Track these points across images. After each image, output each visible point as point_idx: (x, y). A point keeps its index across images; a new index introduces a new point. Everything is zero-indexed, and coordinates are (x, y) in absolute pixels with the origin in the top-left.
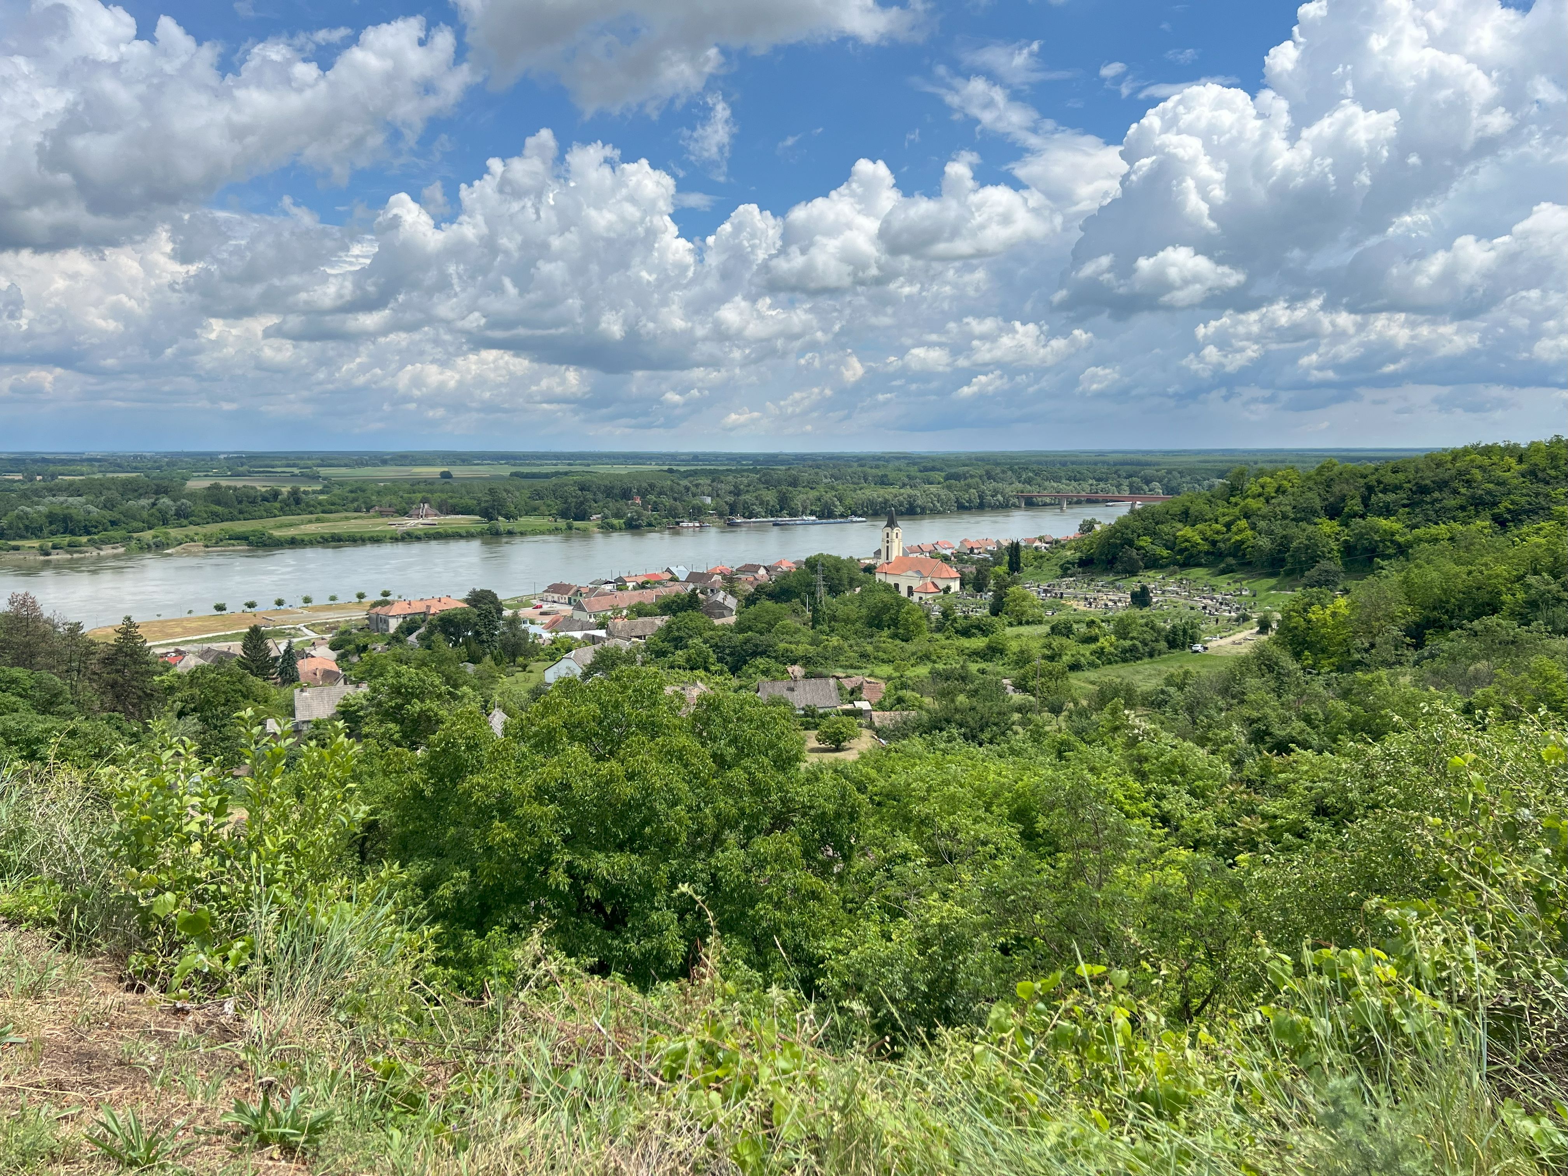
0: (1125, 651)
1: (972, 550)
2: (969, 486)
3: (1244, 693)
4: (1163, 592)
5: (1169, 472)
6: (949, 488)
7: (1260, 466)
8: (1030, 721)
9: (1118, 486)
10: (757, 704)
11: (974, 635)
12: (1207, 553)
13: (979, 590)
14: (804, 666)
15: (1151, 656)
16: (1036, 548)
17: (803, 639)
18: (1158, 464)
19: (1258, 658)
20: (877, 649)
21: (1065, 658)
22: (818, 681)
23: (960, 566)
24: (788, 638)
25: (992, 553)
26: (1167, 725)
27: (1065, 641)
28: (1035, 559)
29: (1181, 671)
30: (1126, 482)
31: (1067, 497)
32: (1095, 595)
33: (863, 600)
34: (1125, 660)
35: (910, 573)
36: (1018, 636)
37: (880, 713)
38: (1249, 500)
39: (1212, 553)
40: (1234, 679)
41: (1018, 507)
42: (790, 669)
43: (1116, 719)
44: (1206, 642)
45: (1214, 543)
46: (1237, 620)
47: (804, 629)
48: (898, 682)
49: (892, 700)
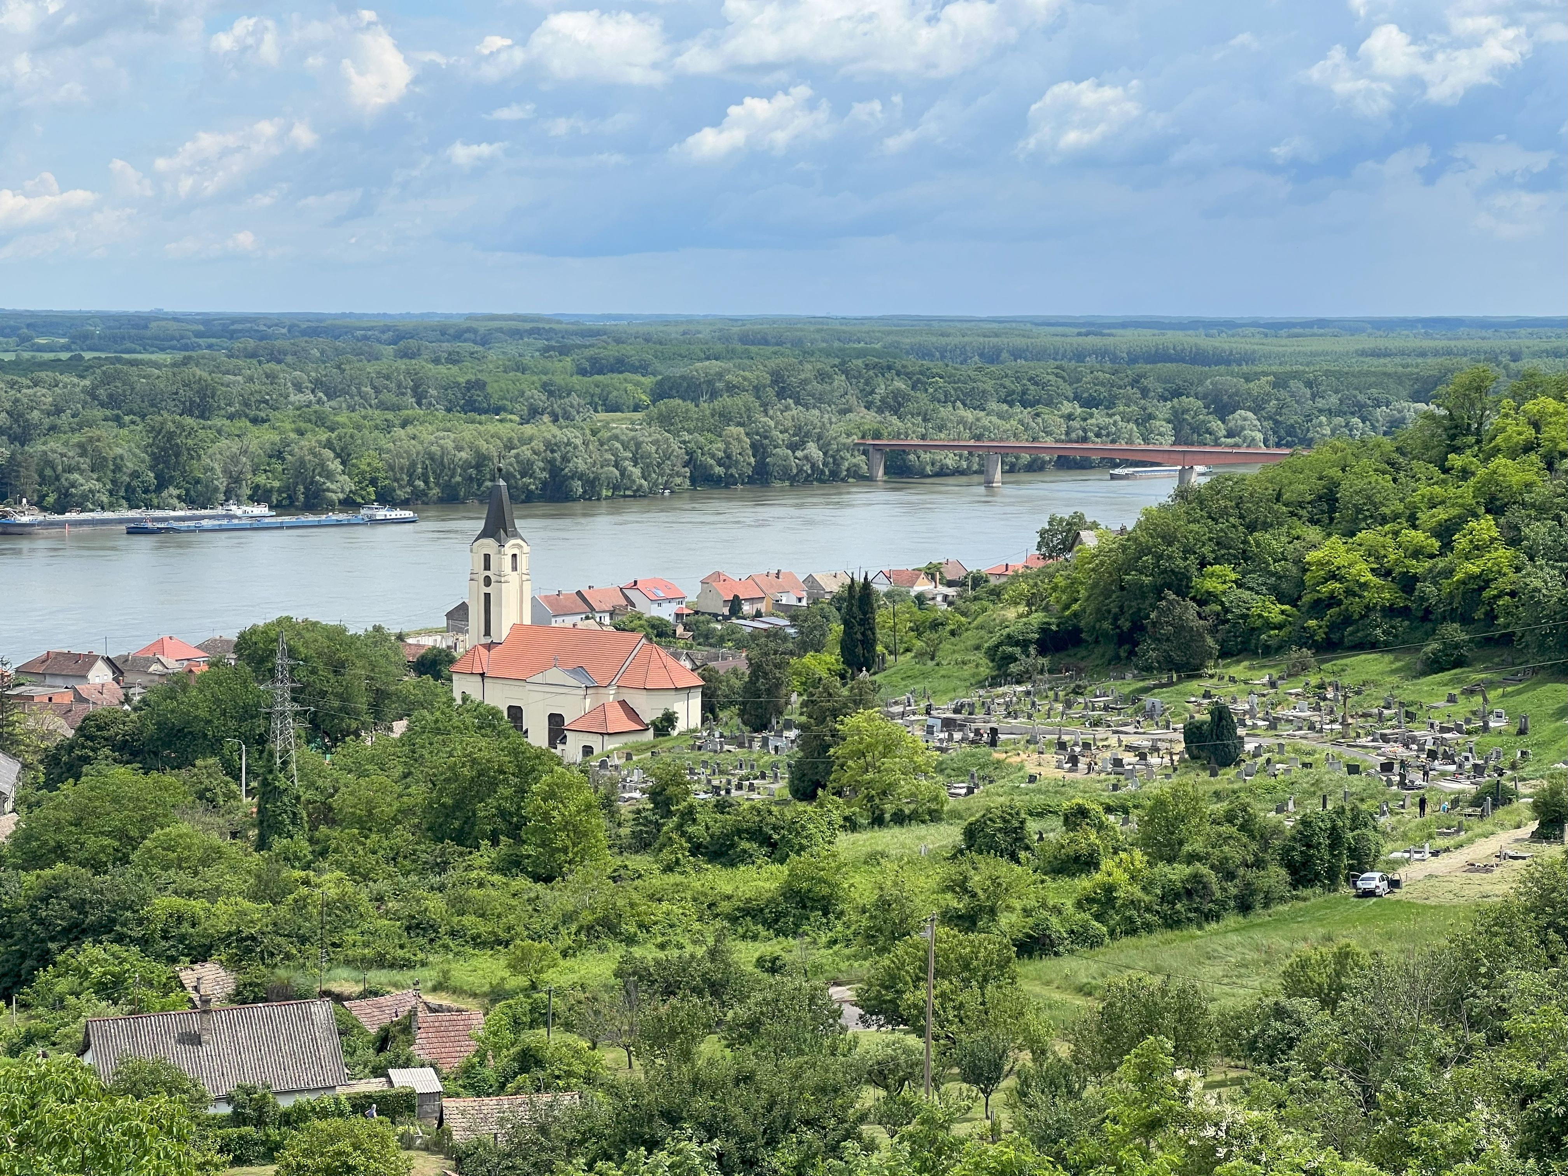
0: (1171, 896)
1: (735, 605)
2: (725, 417)
3: (1503, 1013)
4: (1273, 724)
5: (1281, 382)
6: (665, 421)
7: (1526, 365)
8: (909, 1110)
9: (1144, 420)
10: (82, 1091)
11: (745, 858)
12: (1390, 611)
13: (760, 725)
14: (234, 963)
15: (1245, 907)
16: (920, 599)
17: (231, 882)
18: (1248, 358)
19: (1536, 910)
20: (460, 905)
21: (1005, 920)
22: (275, 1010)
23: (701, 653)
24: (184, 879)
25: (794, 617)
26: (1293, 1108)
27: (1004, 869)
28: (918, 630)
29: (1329, 951)
30: (1164, 410)
31: (1004, 452)
32: (1086, 734)
33: (414, 757)
34: (1172, 923)
35: (555, 675)
36: (873, 859)
37: (469, 1102)
38: (1500, 461)
39: (1405, 612)
40: (1474, 974)
41: (866, 479)
42: (188, 977)
43: (1151, 1096)
44: (1394, 864)
45: (1408, 583)
46: (1477, 801)
47: (232, 848)
48: (521, 1005)
49: (505, 1059)
